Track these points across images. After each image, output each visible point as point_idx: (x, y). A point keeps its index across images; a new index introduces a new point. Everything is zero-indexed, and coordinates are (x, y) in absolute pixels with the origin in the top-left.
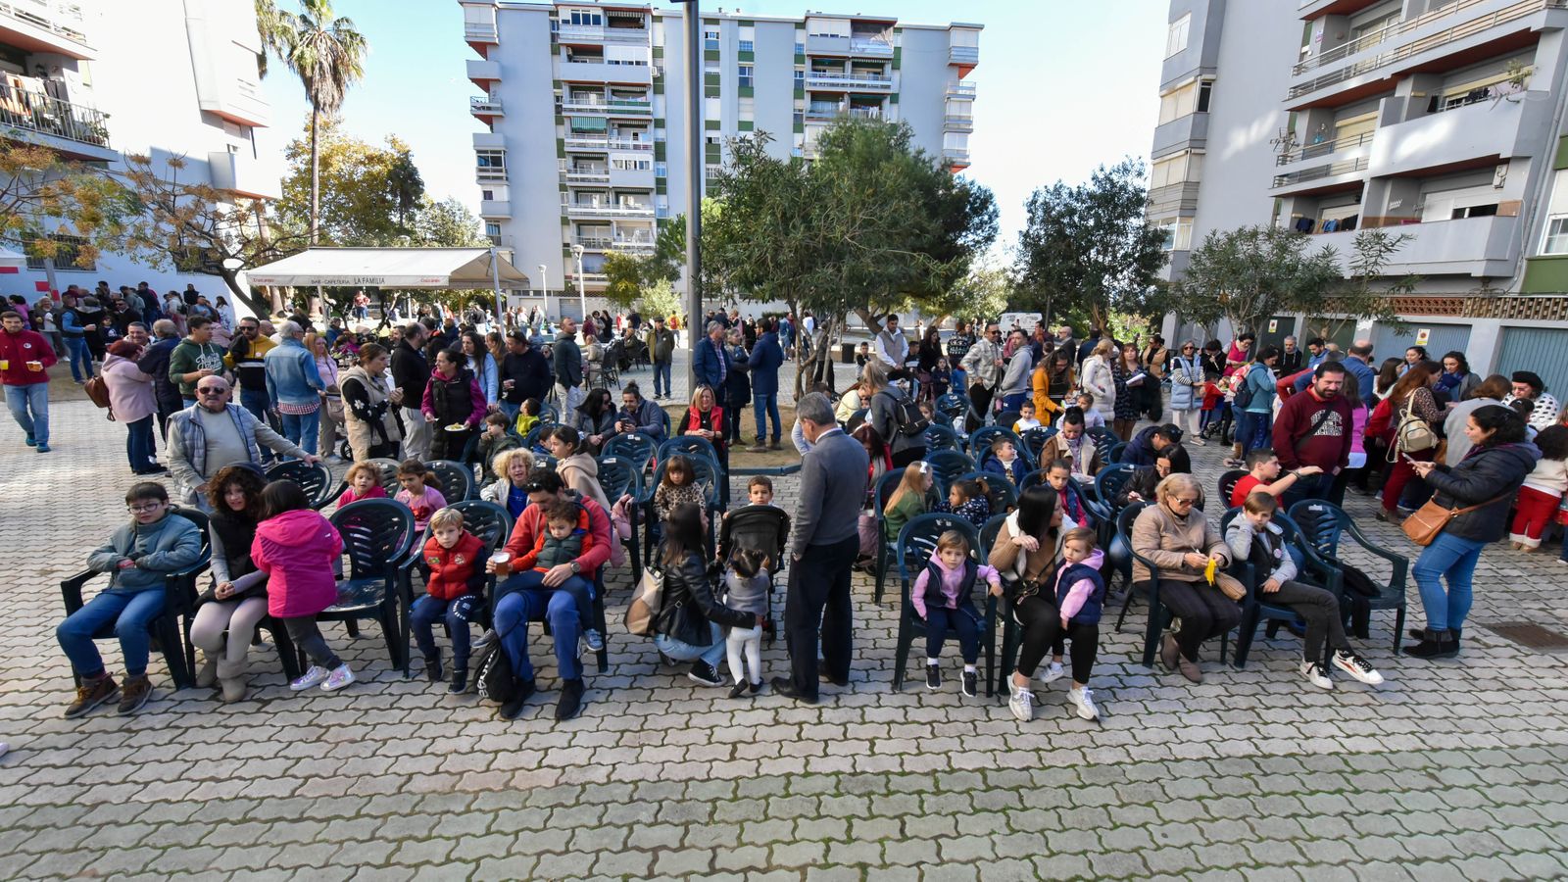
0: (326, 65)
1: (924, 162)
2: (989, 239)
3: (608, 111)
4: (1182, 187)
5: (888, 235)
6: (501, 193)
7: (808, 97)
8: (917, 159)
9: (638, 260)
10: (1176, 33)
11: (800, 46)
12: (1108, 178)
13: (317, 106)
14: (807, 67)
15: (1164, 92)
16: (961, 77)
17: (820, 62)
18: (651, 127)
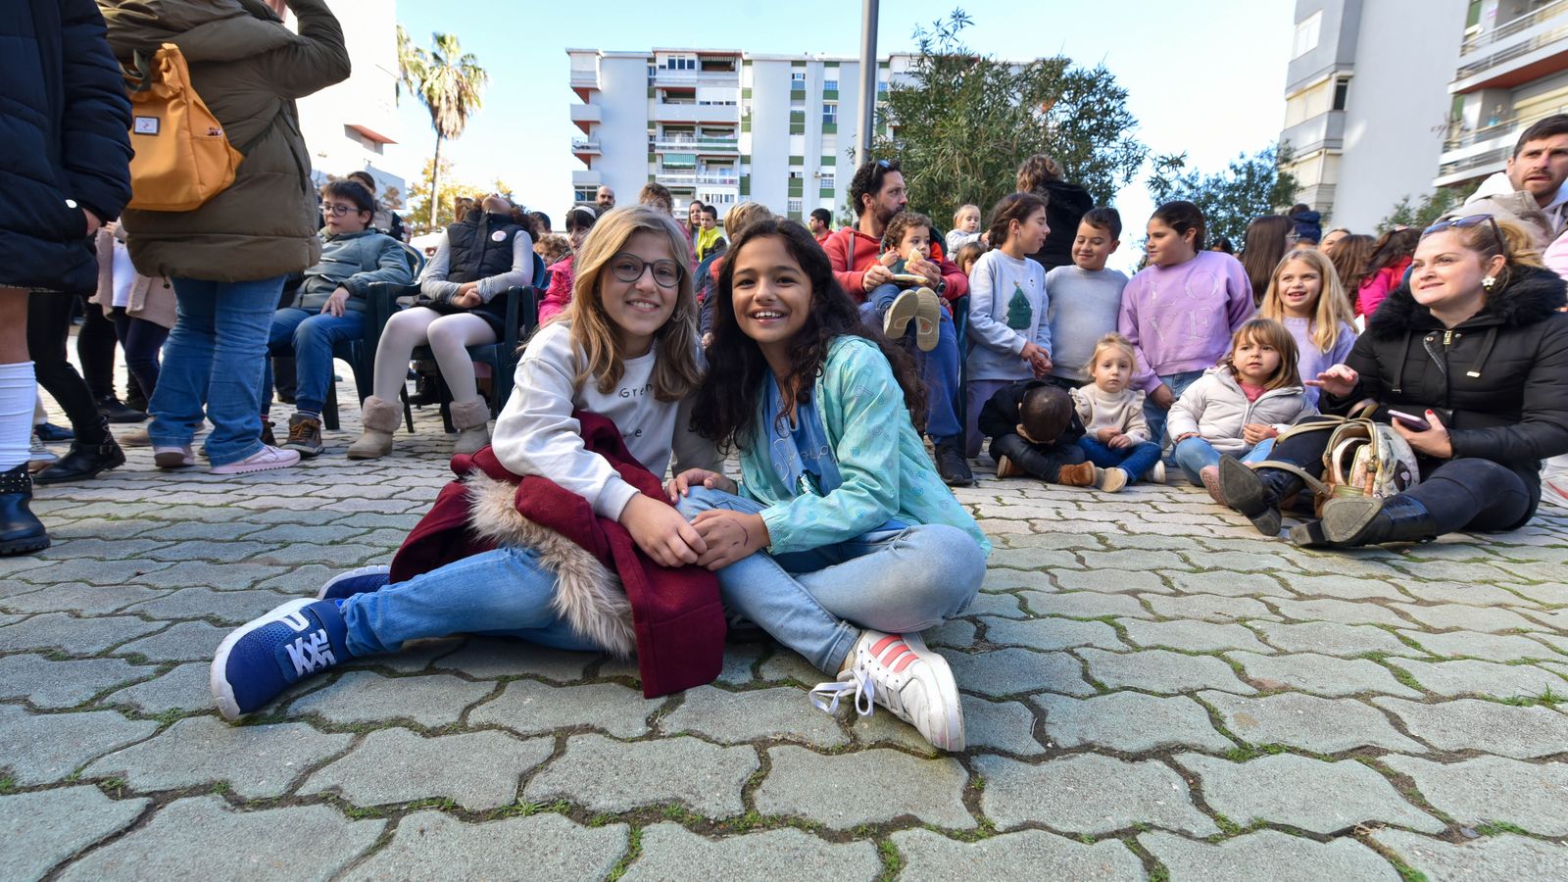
0: (452, 99)
3: (698, 148)
10: (1303, 33)
12: (1247, 168)
13: (441, 133)
15: (1290, 94)
18: (737, 163)
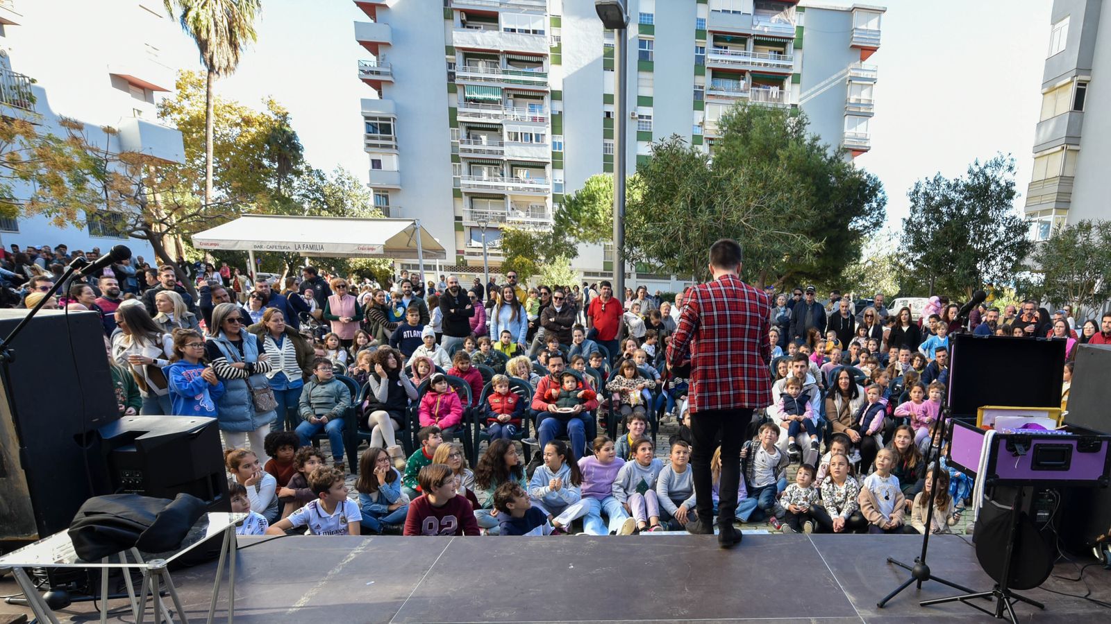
1: (819, 149)
2: (877, 224)
3: (504, 80)
4: (1056, 181)
5: (776, 220)
6: (391, 162)
7: (709, 74)
8: (812, 146)
9: (534, 236)
10: (1057, 34)
11: (702, 21)
12: (982, 172)
13: (211, 68)
14: (708, 42)
15: (1045, 90)
16: (863, 59)
17: (722, 39)
18: (547, 99)
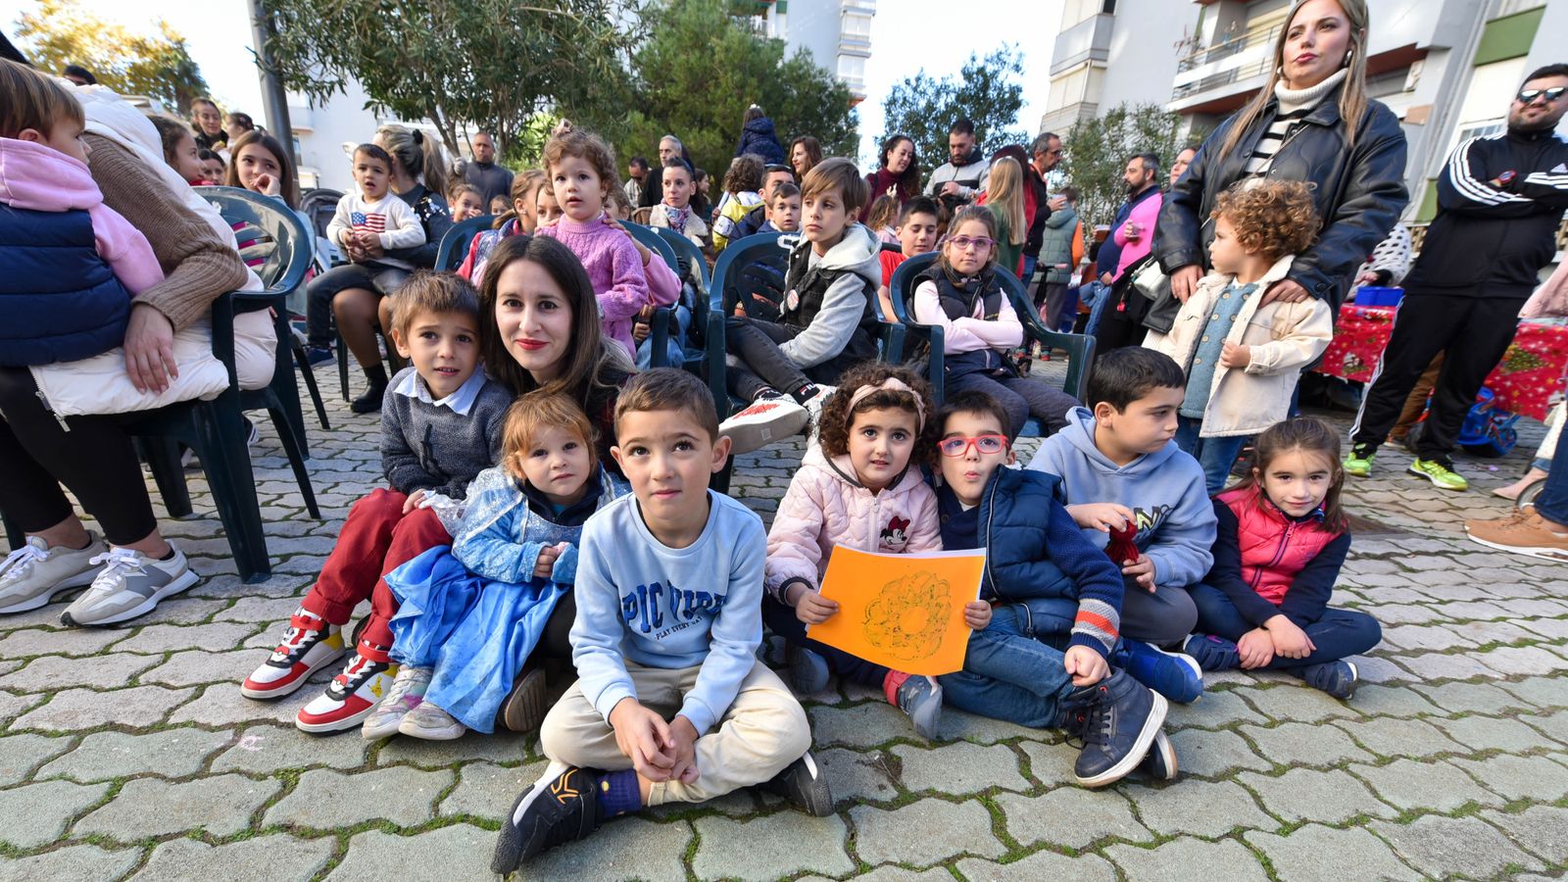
4: (1077, 110)
12: (980, 70)
